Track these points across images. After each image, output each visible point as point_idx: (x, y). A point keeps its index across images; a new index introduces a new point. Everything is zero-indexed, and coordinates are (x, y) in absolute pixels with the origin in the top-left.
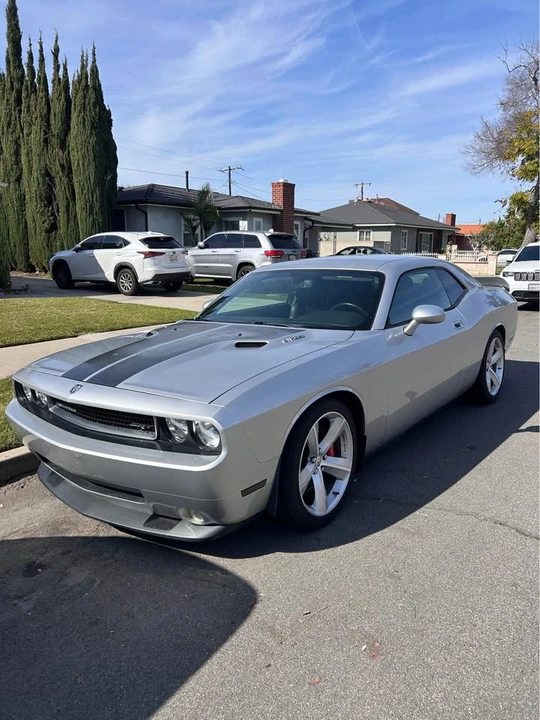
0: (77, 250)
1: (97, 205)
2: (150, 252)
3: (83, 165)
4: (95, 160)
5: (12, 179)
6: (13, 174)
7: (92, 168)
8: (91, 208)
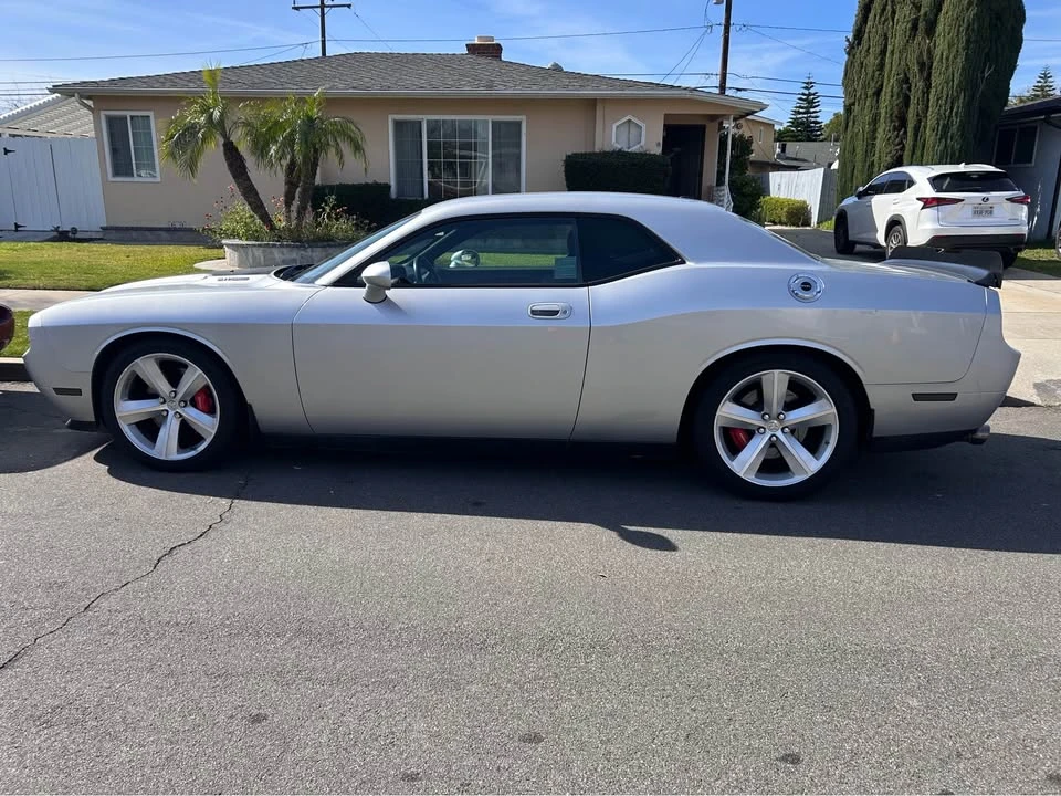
0: (860, 196)
1: (956, 122)
2: (934, 199)
3: (947, 59)
4: (967, 48)
5: (870, 92)
6: (872, 84)
7: (961, 60)
8: (946, 128)
